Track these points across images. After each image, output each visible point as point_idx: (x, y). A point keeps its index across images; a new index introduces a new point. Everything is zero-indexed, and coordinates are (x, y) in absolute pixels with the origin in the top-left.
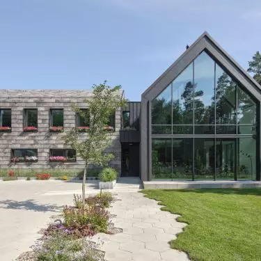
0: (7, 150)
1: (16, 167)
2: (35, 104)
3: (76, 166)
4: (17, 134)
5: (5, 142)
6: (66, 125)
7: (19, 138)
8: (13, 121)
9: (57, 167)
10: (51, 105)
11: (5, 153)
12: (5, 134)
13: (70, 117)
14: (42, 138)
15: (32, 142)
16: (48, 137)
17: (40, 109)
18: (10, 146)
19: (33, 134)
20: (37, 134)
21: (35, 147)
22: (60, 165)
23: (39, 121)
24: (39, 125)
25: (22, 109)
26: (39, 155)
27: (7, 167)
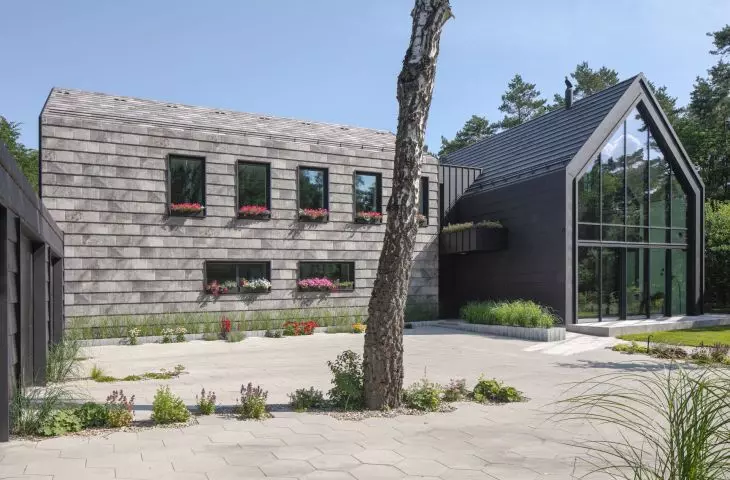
0: (193, 264)
1: (218, 306)
2: (264, 152)
3: (353, 302)
4: (218, 222)
5: (189, 242)
6: (333, 207)
7: (224, 233)
8: (209, 189)
9: (315, 303)
10: (301, 156)
11: (189, 271)
12: (189, 222)
13: (342, 189)
14: (283, 234)
15: (257, 244)
16: (295, 233)
17: (276, 164)
18: (201, 254)
19: (260, 225)
20: (270, 224)
21: (265, 255)
22: (322, 298)
23: (275, 194)
24: (274, 204)
25: (232, 160)
26: (274, 275)
27: (194, 307)
